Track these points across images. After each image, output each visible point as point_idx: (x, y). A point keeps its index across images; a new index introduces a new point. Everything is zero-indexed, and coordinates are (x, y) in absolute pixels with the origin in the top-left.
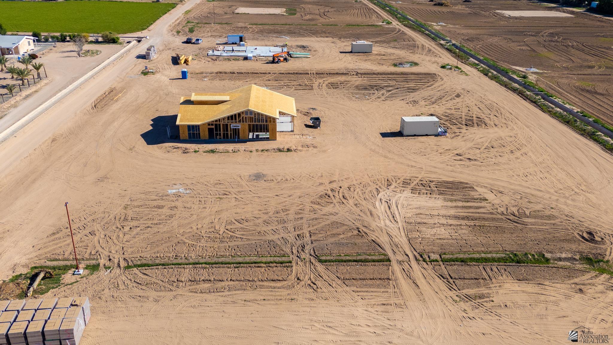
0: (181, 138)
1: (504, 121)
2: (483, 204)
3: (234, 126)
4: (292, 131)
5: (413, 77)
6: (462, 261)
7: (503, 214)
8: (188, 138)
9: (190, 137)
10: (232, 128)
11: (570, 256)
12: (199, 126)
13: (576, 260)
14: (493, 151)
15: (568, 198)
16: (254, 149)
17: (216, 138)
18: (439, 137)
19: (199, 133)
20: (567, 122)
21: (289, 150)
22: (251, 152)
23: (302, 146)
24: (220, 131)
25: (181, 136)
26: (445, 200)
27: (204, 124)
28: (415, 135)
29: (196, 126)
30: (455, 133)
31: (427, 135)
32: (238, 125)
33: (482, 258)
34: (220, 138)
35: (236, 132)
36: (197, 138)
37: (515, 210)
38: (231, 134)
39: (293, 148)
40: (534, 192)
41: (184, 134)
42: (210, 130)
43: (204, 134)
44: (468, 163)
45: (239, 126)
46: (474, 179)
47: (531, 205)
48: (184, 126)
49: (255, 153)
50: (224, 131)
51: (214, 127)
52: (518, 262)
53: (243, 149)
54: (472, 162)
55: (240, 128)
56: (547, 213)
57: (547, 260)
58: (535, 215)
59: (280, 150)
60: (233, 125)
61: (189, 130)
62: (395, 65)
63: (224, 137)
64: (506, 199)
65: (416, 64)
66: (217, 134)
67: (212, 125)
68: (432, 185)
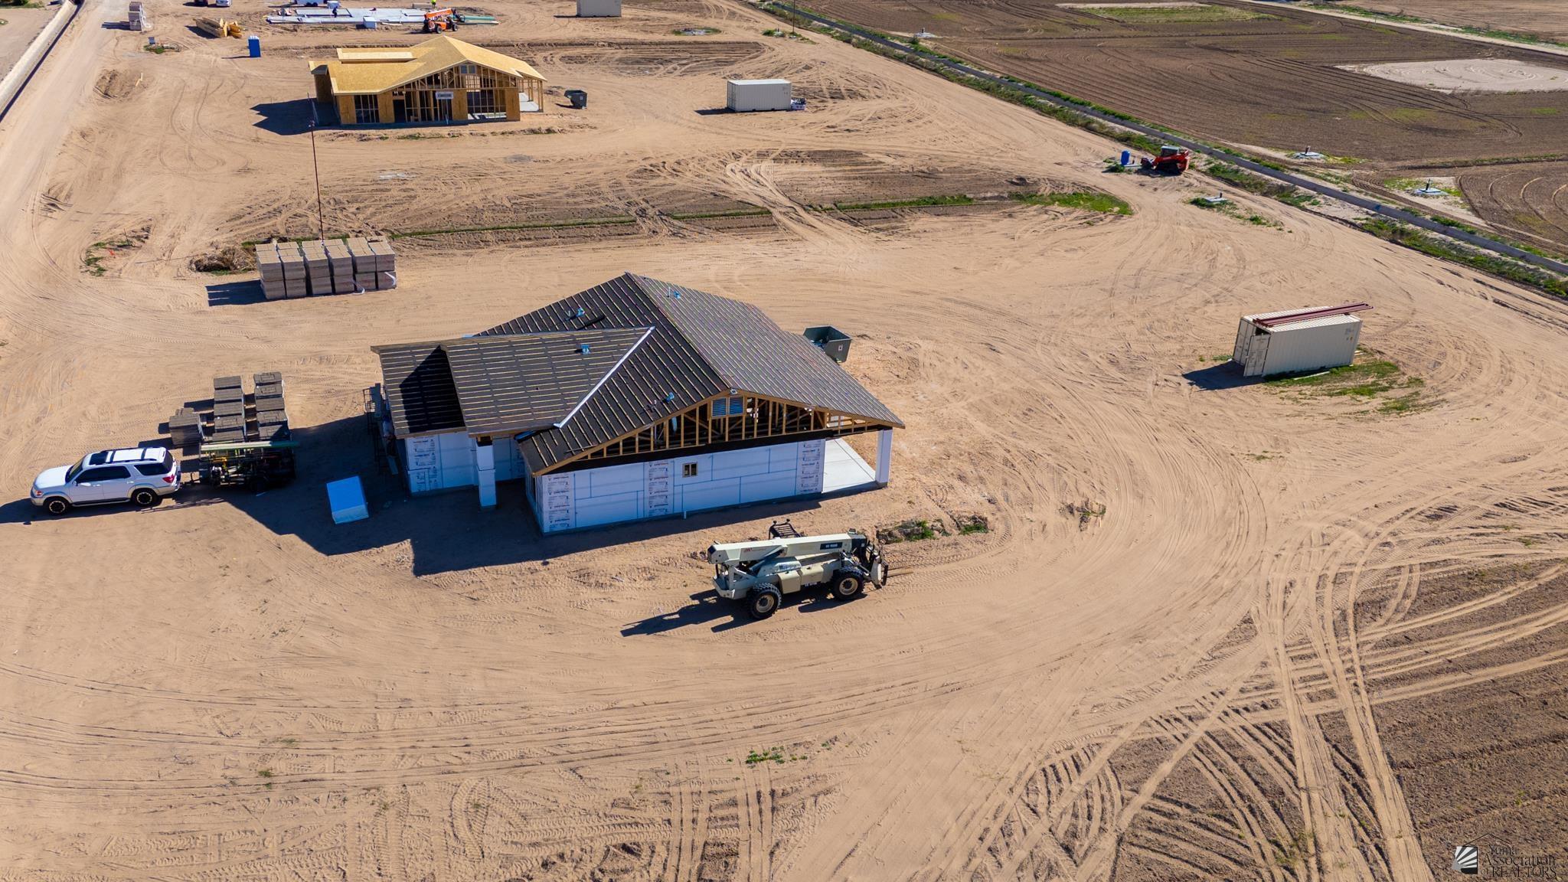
1: (892, 93)
2: (882, 166)
3: (442, 96)
4: (541, 111)
5: (716, 48)
6: (864, 208)
7: (908, 172)
8: (355, 121)
9: (359, 119)
10: (437, 98)
11: (996, 194)
12: (375, 96)
13: (1005, 199)
14: (881, 123)
15: (992, 156)
16: (486, 132)
17: (409, 120)
18: (793, 113)
19: (377, 112)
20: (987, 90)
21: (549, 131)
22: (483, 135)
23: (571, 127)
24: (415, 105)
25: (342, 117)
26: (824, 165)
27: (385, 93)
28: (754, 111)
29: (370, 96)
30: (817, 107)
31: (773, 110)
32: (449, 93)
33: (889, 203)
34: (417, 120)
35: (445, 105)
36: (373, 121)
37: (924, 168)
38: (436, 110)
39: (556, 128)
40: (946, 154)
41: (348, 113)
42: (398, 105)
43: (387, 111)
44: (847, 133)
45: (450, 95)
46: (861, 147)
47: (944, 164)
48: (347, 96)
49: (491, 137)
50: (422, 105)
51: (403, 98)
52: (934, 204)
53: (468, 132)
54: (853, 133)
55: (452, 98)
56: (966, 168)
57: (970, 200)
58: (952, 170)
59: (533, 132)
60: (442, 93)
61: (358, 106)
62: (677, 33)
63: (423, 118)
64: (910, 161)
65: (717, 31)
66: (410, 113)
67: (401, 94)
68: (801, 154)
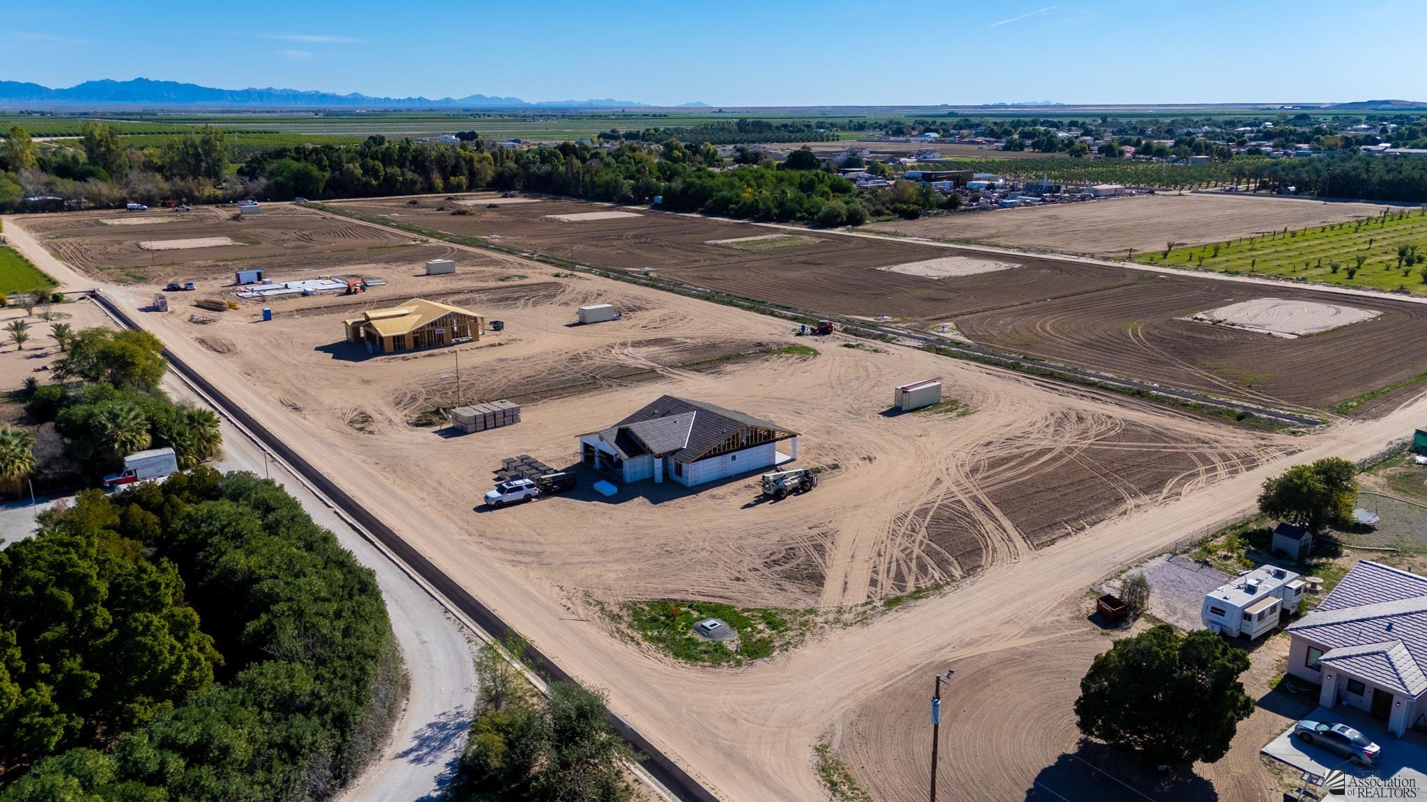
0: (387, 351)
1: (659, 304)
2: (687, 344)
5: (536, 287)
6: (696, 364)
8: (396, 350)
9: (398, 349)
10: (436, 334)
11: (753, 351)
12: (404, 336)
13: (758, 353)
14: (667, 322)
17: (422, 347)
19: (404, 344)
21: (495, 345)
23: (505, 341)
24: (426, 338)
25: (389, 349)
26: (659, 346)
27: (409, 333)
29: (401, 335)
30: (627, 317)
31: (605, 321)
32: (442, 330)
33: (707, 361)
34: (429, 346)
35: (441, 337)
36: (402, 349)
38: (436, 340)
39: (499, 343)
41: (389, 346)
42: (416, 339)
43: (409, 343)
44: (655, 329)
46: (668, 335)
48: (389, 337)
49: (470, 351)
50: (430, 338)
51: (419, 335)
54: (658, 329)
55: (445, 332)
59: (489, 346)
60: (438, 331)
61: (394, 342)
62: (502, 280)
65: (524, 277)
66: (422, 343)
67: (417, 333)
68: (643, 342)
